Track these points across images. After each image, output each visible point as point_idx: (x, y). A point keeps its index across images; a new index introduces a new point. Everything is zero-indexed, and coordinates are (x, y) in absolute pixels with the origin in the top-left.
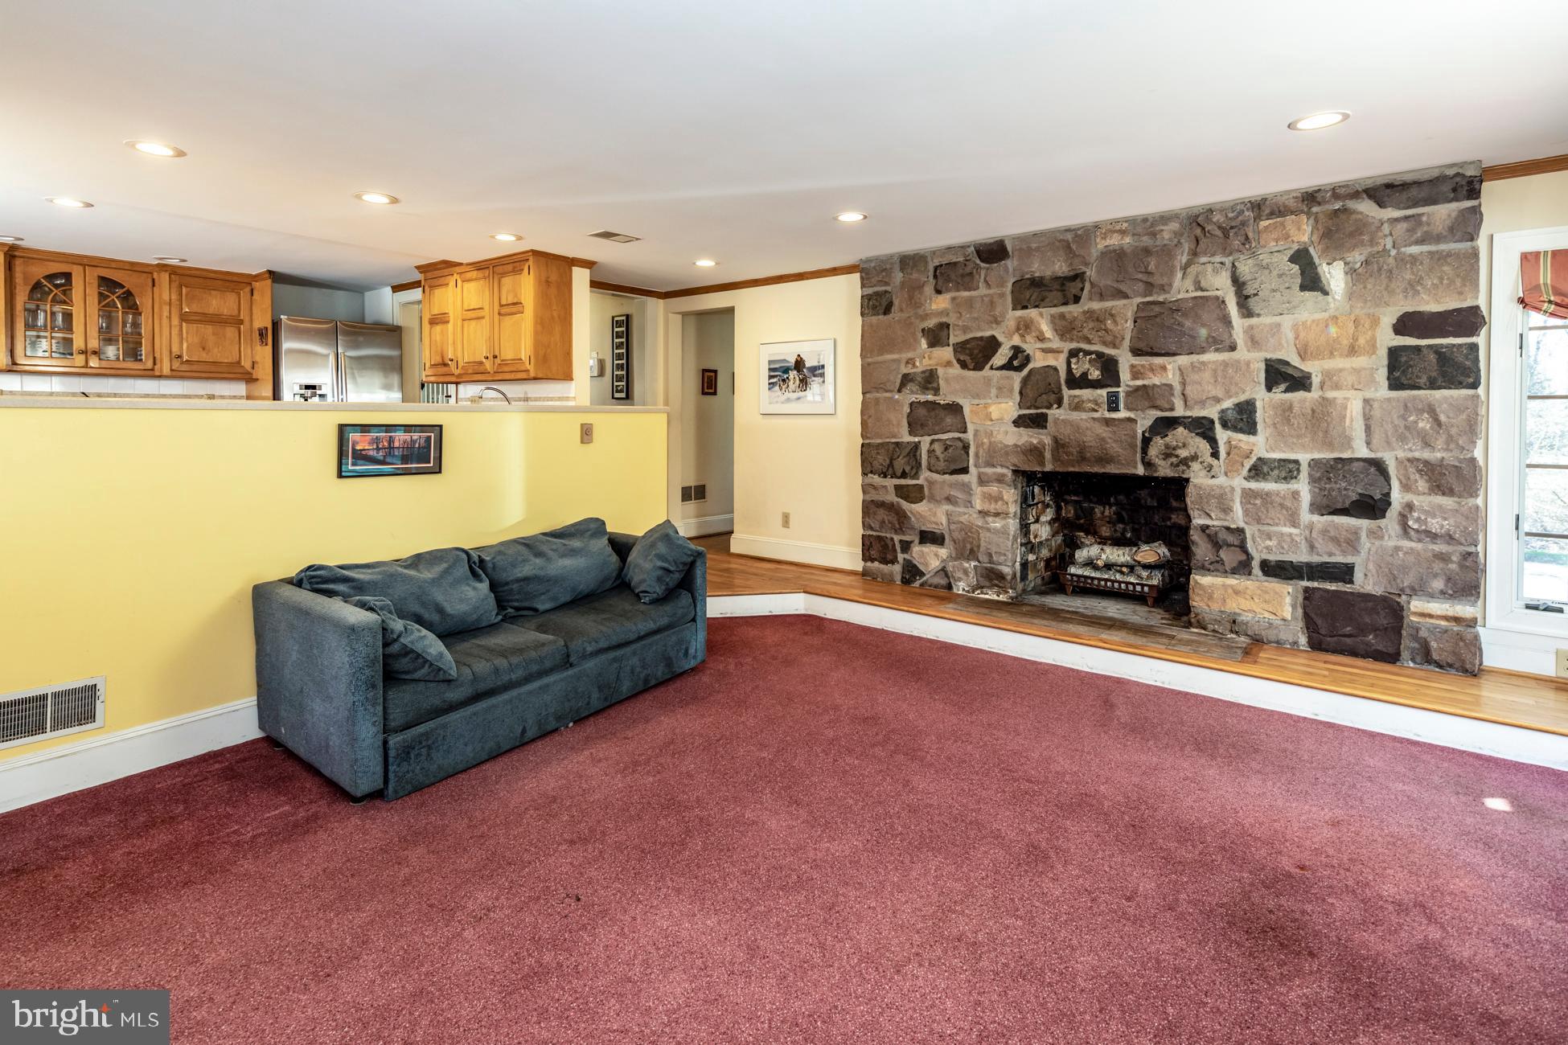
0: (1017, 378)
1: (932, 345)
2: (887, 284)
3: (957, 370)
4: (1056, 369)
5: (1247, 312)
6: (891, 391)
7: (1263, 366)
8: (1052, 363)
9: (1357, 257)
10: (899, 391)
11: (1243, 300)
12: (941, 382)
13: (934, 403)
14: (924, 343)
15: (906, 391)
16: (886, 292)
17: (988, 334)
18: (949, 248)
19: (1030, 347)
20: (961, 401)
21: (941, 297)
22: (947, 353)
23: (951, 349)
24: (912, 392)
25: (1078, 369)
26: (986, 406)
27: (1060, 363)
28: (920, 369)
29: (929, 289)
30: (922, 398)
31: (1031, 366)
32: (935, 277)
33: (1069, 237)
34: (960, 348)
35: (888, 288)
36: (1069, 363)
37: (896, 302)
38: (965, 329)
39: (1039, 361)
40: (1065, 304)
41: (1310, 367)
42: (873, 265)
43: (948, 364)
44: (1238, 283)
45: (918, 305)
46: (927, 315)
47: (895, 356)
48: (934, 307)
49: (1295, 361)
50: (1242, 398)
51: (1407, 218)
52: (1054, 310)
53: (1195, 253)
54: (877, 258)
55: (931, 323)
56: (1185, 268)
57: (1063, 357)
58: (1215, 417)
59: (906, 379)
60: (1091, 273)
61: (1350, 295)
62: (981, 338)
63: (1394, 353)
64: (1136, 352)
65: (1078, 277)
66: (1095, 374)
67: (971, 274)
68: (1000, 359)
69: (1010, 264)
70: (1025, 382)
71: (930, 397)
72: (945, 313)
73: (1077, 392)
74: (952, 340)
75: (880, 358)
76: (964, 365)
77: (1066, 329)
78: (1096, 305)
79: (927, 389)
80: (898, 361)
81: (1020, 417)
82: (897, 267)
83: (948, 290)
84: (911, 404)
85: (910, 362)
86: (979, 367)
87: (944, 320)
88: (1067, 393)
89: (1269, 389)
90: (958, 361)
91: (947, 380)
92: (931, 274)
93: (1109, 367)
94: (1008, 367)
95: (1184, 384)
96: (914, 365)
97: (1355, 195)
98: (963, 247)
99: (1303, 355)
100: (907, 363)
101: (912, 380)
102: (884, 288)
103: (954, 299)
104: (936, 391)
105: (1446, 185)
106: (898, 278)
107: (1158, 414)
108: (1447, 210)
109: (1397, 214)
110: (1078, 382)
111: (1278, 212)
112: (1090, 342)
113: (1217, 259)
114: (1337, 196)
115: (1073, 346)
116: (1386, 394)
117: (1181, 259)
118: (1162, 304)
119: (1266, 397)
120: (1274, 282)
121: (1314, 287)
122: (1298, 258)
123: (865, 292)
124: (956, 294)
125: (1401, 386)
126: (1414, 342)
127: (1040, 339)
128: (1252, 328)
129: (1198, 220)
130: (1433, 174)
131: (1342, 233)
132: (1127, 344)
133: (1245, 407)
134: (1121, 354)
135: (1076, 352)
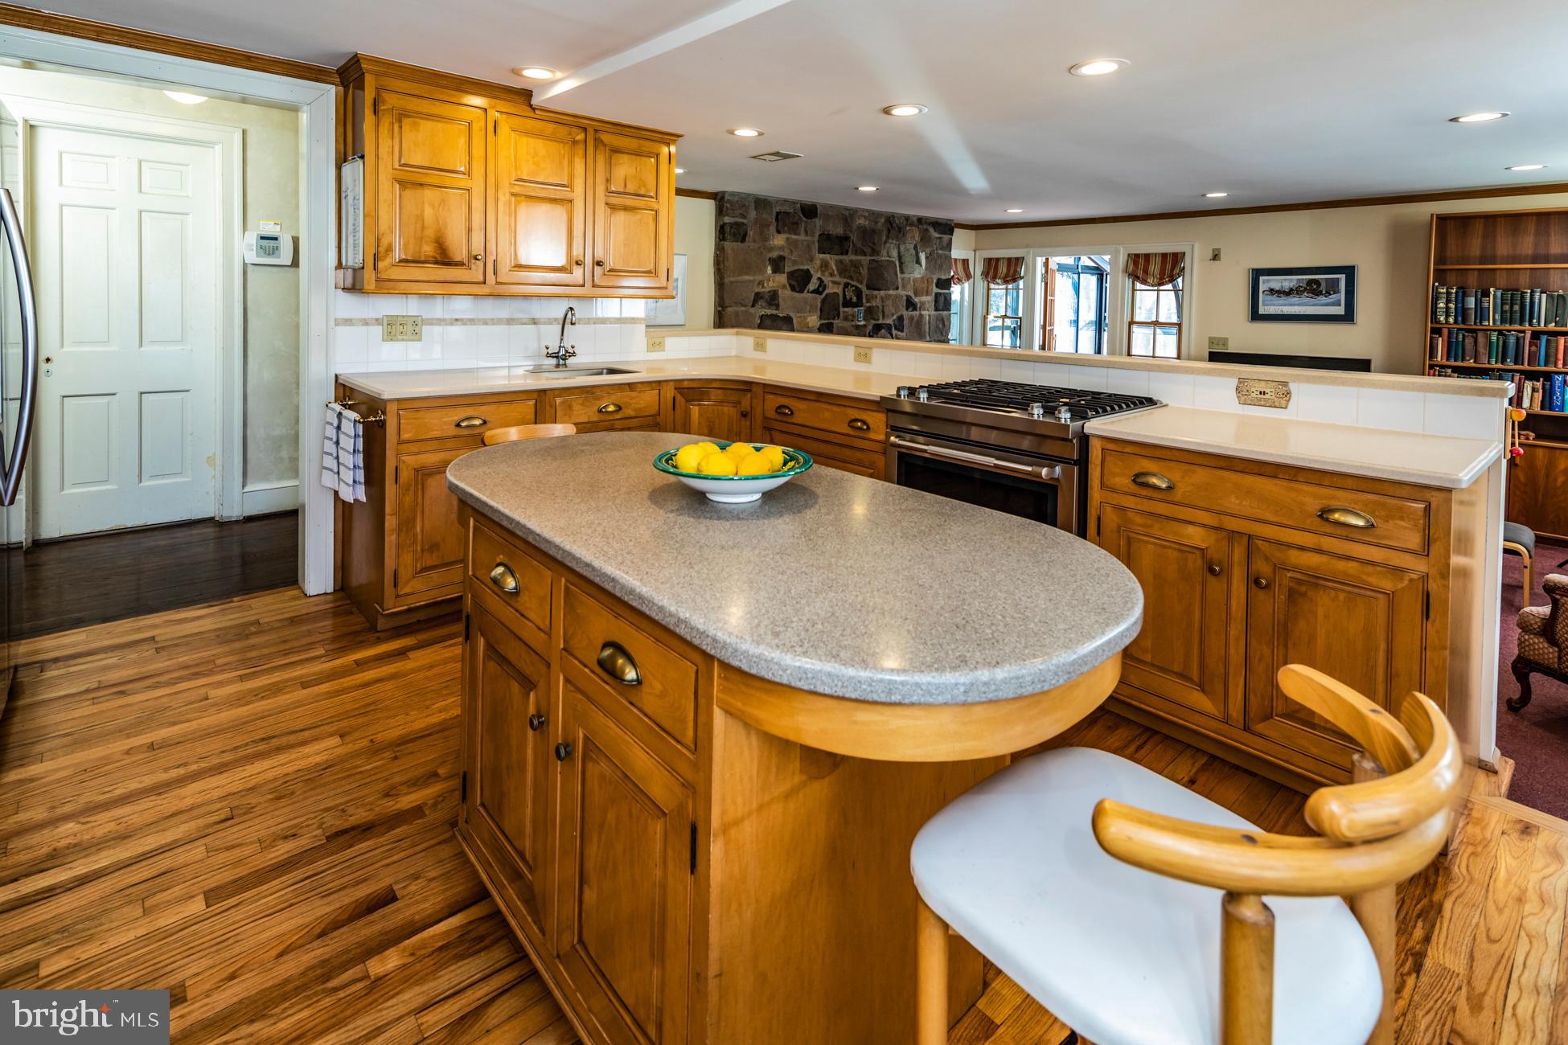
0: (820, 298)
1: (775, 271)
2: (744, 217)
3: (788, 292)
4: (837, 294)
5: (902, 272)
6: (745, 306)
7: (905, 298)
8: (836, 291)
9: (928, 251)
10: (753, 306)
11: (901, 264)
12: (780, 300)
13: (776, 316)
14: (769, 270)
15: (758, 306)
16: (743, 224)
17: (806, 267)
18: (785, 201)
19: (827, 279)
20: (792, 315)
21: (780, 236)
22: (782, 279)
23: (785, 276)
24: (762, 307)
25: (850, 294)
26: (805, 318)
27: (839, 290)
28: (767, 290)
29: (773, 229)
30: (769, 312)
31: (826, 292)
32: (777, 220)
33: (847, 213)
34: (791, 275)
35: (745, 221)
36: (844, 292)
37: (751, 233)
38: (795, 262)
39: (829, 290)
40: (842, 254)
41: (917, 300)
42: (736, 199)
43: (784, 287)
44: (900, 257)
45: (766, 239)
46: (772, 248)
47: (751, 278)
48: (776, 243)
49: (913, 296)
50: (899, 314)
51: (940, 238)
52: (837, 257)
53: (888, 237)
54: (739, 193)
55: (774, 254)
56: (885, 243)
57: (841, 287)
58: (892, 323)
59: (758, 297)
60: (854, 237)
61: (926, 268)
62: (802, 270)
63: (937, 294)
64: (869, 287)
65: (847, 238)
66: (854, 299)
67: (797, 223)
68: (812, 286)
69: (818, 222)
70: (823, 301)
71: (774, 312)
72: (781, 248)
73: (846, 309)
74: (787, 269)
75: (740, 278)
76: (793, 289)
77: (843, 270)
78: (854, 257)
79: (772, 305)
80: (752, 282)
81: (822, 325)
82: (752, 205)
83: (784, 232)
84: (762, 317)
85: (761, 283)
86: (801, 291)
87: (782, 254)
88: (842, 309)
89: (907, 310)
90: (790, 285)
91: (784, 300)
92: (774, 217)
93: (859, 293)
94: (817, 291)
95: (883, 306)
96: (763, 286)
97: (929, 224)
98: (794, 203)
99: (916, 294)
100: (759, 284)
101: (762, 298)
102: (741, 220)
103: (787, 239)
104: (777, 307)
105: (947, 228)
106: (753, 214)
107: (874, 322)
108: (946, 237)
109: (938, 235)
110: (848, 303)
111: (912, 225)
112: (852, 279)
113: (894, 242)
114: (926, 223)
115: (845, 280)
116: (933, 312)
117: (884, 238)
118: (877, 261)
119: (906, 314)
120: (909, 258)
121: (918, 262)
122: (915, 248)
123: (727, 220)
124: (789, 236)
125: (936, 309)
126: (940, 291)
127: (831, 275)
128: (903, 279)
129: (890, 219)
130: (945, 222)
131: (925, 239)
132: (865, 282)
133: (901, 318)
134: (863, 288)
135: (846, 285)
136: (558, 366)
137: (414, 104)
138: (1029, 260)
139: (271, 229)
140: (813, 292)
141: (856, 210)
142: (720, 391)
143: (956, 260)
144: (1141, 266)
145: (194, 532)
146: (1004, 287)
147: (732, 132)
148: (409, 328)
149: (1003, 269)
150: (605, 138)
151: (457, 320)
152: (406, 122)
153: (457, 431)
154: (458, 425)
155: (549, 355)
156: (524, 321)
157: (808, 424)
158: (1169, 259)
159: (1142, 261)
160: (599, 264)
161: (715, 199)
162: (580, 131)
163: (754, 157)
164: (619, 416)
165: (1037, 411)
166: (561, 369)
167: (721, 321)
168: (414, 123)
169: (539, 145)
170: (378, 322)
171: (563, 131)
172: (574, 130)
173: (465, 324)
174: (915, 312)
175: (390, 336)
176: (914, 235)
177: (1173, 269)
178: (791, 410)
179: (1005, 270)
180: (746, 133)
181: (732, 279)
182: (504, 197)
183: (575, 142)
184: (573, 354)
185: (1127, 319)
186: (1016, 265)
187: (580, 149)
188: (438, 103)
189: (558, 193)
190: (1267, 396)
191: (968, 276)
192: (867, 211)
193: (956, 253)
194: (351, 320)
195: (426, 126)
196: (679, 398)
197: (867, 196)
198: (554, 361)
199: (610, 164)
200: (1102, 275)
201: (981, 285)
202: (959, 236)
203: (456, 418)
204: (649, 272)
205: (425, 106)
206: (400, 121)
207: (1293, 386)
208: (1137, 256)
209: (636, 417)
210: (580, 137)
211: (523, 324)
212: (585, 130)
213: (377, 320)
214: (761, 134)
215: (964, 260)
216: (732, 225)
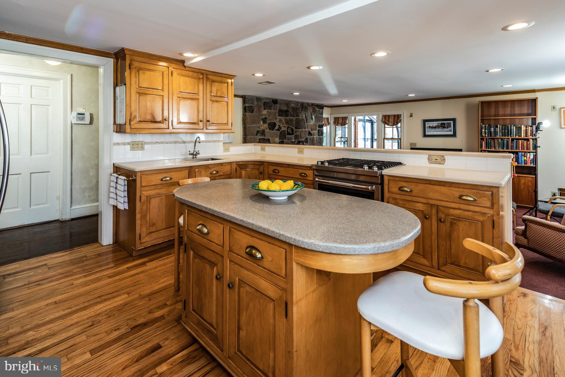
0: (279, 132)
1: (264, 123)
2: (252, 104)
3: (268, 130)
4: (285, 131)
5: (307, 122)
6: (254, 135)
7: (308, 132)
8: (285, 129)
9: (315, 115)
10: (256, 135)
11: (306, 120)
12: (266, 133)
13: (264, 139)
14: (262, 123)
15: (258, 135)
16: (252, 106)
17: (274, 121)
18: (267, 98)
19: (281, 125)
20: (270, 138)
21: (265, 111)
22: (266, 125)
23: (267, 124)
24: (260, 136)
25: (289, 130)
26: (274, 139)
28: (261, 130)
29: (262, 108)
30: (262, 137)
31: (281, 130)
32: (264, 105)
33: (288, 102)
34: (269, 124)
35: (253, 105)
36: (287, 130)
37: (255, 110)
38: (270, 120)
39: (283, 129)
40: (286, 116)
41: (312, 132)
42: (250, 98)
43: (267, 128)
44: (306, 117)
45: (260, 112)
46: (262, 115)
47: (255, 125)
48: (264, 113)
49: (311, 131)
50: (306, 137)
51: (319, 110)
52: (285, 118)
53: (302, 110)
54: (250, 96)
55: (263, 117)
56: (301, 112)
57: (286, 128)
58: (304, 140)
59: (258, 132)
60: (290, 111)
61: (315, 121)
62: (273, 122)
63: (318, 130)
64: (296, 128)
65: (288, 111)
66: (291, 132)
67: (271, 106)
68: (276, 128)
69: (278, 105)
70: (280, 133)
71: (264, 137)
72: (266, 115)
73: (288, 136)
74: (268, 122)
75: (251, 126)
76: (270, 129)
77: (287, 122)
78: (290, 118)
79: (263, 135)
80: (256, 127)
81: (280, 141)
82: (255, 100)
83: (267, 109)
84: (259, 139)
85: (259, 127)
86: (273, 130)
87: (266, 117)
88: (287, 136)
90: (269, 128)
91: (267, 133)
92: (263, 104)
93: (292, 130)
94: (278, 130)
95: (301, 134)
96: (260, 128)
98: (270, 99)
101: (259, 132)
102: (251, 105)
103: (268, 111)
104: (265, 135)
105: (321, 107)
106: (256, 103)
107: (297, 140)
108: (321, 110)
109: (318, 110)
110: (289, 134)
111: (310, 106)
112: (290, 125)
113: (304, 112)
114: (314, 105)
115: (288, 126)
116: (317, 136)
117: (300, 111)
118: (298, 119)
119: (309, 137)
120: (309, 118)
121: (312, 119)
122: (311, 114)
123: (247, 105)
124: (268, 110)
125: (319, 135)
126: (319, 129)
127: (283, 124)
128: (307, 125)
129: (302, 104)
130: (320, 105)
131: (314, 111)
132: (294, 126)
133: (307, 139)
134: (294, 128)
135: (288, 127)
136: (193, 158)
137: (143, 65)
138: (349, 117)
139: (82, 111)
140: (277, 130)
141: (291, 101)
142: (252, 165)
143: (324, 118)
144: (387, 119)
145: (52, 225)
146: (341, 127)
147: (254, 75)
148: (140, 146)
149: (340, 121)
150: (210, 77)
151: (157, 142)
152: (141, 72)
153: (162, 182)
154: (162, 180)
155: (190, 154)
156: (181, 142)
157: (285, 175)
158: (396, 117)
159: (387, 118)
160: (208, 121)
161: (242, 98)
162: (201, 74)
163: (259, 83)
164: (217, 175)
165: (366, 168)
166: (194, 159)
167: (245, 140)
168: (143, 72)
169: (187, 79)
170: (129, 144)
171: (195, 75)
172: (199, 74)
173: (160, 144)
174: (311, 137)
175: (133, 149)
176: (310, 109)
177: (397, 120)
178: (278, 171)
179: (341, 121)
180: (259, 75)
181: (249, 126)
182: (175, 98)
183: (199, 78)
184: (199, 154)
185: (383, 137)
186: (345, 119)
187: (201, 81)
188: (152, 65)
189: (194, 96)
190: (438, 161)
191: (329, 124)
192: (295, 101)
193: (325, 116)
194: (119, 143)
195: (148, 73)
196: (238, 168)
197: (296, 96)
198: (192, 156)
199: (211, 86)
200: (372, 122)
201: (333, 126)
202: (325, 110)
203: (161, 177)
204: (226, 124)
205: (147, 66)
206: (139, 72)
207: (446, 157)
208: (385, 116)
209: (223, 175)
210: (201, 77)
211: (180, 143)
212: (203, 74)
213: (128, 143)
214: (264, 75)
215: (327, 118)
216: (248, 107)
